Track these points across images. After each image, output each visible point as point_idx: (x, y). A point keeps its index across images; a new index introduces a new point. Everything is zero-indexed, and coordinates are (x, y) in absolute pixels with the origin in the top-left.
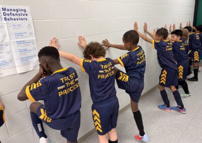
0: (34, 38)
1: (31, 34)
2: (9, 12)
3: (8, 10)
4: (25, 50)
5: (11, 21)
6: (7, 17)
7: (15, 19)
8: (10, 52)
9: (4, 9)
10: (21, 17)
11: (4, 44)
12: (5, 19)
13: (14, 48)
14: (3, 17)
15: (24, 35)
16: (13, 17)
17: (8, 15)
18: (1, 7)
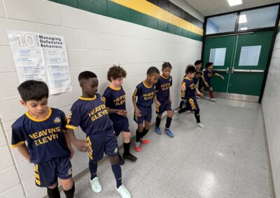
0: (67, 64)
1: (64, 60)
2: (45, 40)
3: (45, 38)
4: (59, 74)
5: (46, 48)
6: (44, 44)
7: (50, 47)
9: (41, 37)
10: (56, 45)
11: (40, 67)
12: (42, 45)
13: (49, 72)
14: (40, 43)
15: (59, 61)
16: (48, 44)
17: (45, 42)
18: (38, 34)
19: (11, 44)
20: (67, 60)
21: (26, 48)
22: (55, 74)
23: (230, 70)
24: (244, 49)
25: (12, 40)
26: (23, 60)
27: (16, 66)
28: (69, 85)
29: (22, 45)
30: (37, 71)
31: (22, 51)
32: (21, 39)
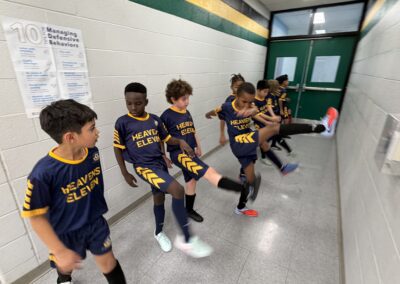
0: (86, 71)
1: (82, 65)
2: (55, 34)
3: (54, 31)
4: (75, 85)
5: (57, 46)
6: (54, 40)
7: (63, 44)
8: (56, 85)
9: (49, 30)
10: (70, 42)
11: (48, 73)
12: (51, 42)
13: (61, 81)
14: (48, 39)
15: (75, 66)
16: (61, 41)
17: (54, 37)
18: (46, 26)
19: (8, 37)
20: (86, 64)
21: (28, 45)
22: (69, 85)
23: (301, 87)
24: (319, 60)
25: (9, 32)
26: (26, 62)
27: (16, 70)
28: (89, 100)
29: (23, 40)
30: (44, 80)
31: (23, 50)
32: (21, 32)
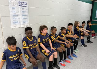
0: (28, 14)
2: (21, 3)
4: (25, 18)
5: (21, 7)
6: (20, 5)
8: (19, 19)
9: (20, 2)
10: (25, 5)
13: (21, 17)
15: (25, 12)
16: (22, 5)
17: (21, 4)
18: (19, 1)
19: (10, 5)
20: (28, 12)
21: (14, 7)
25: (10, 3)
26: (13, 11)
27: (10, 14)
28: (28, 23)
29: (13, 5)
31: (13, 8)
32: (13, 3)
